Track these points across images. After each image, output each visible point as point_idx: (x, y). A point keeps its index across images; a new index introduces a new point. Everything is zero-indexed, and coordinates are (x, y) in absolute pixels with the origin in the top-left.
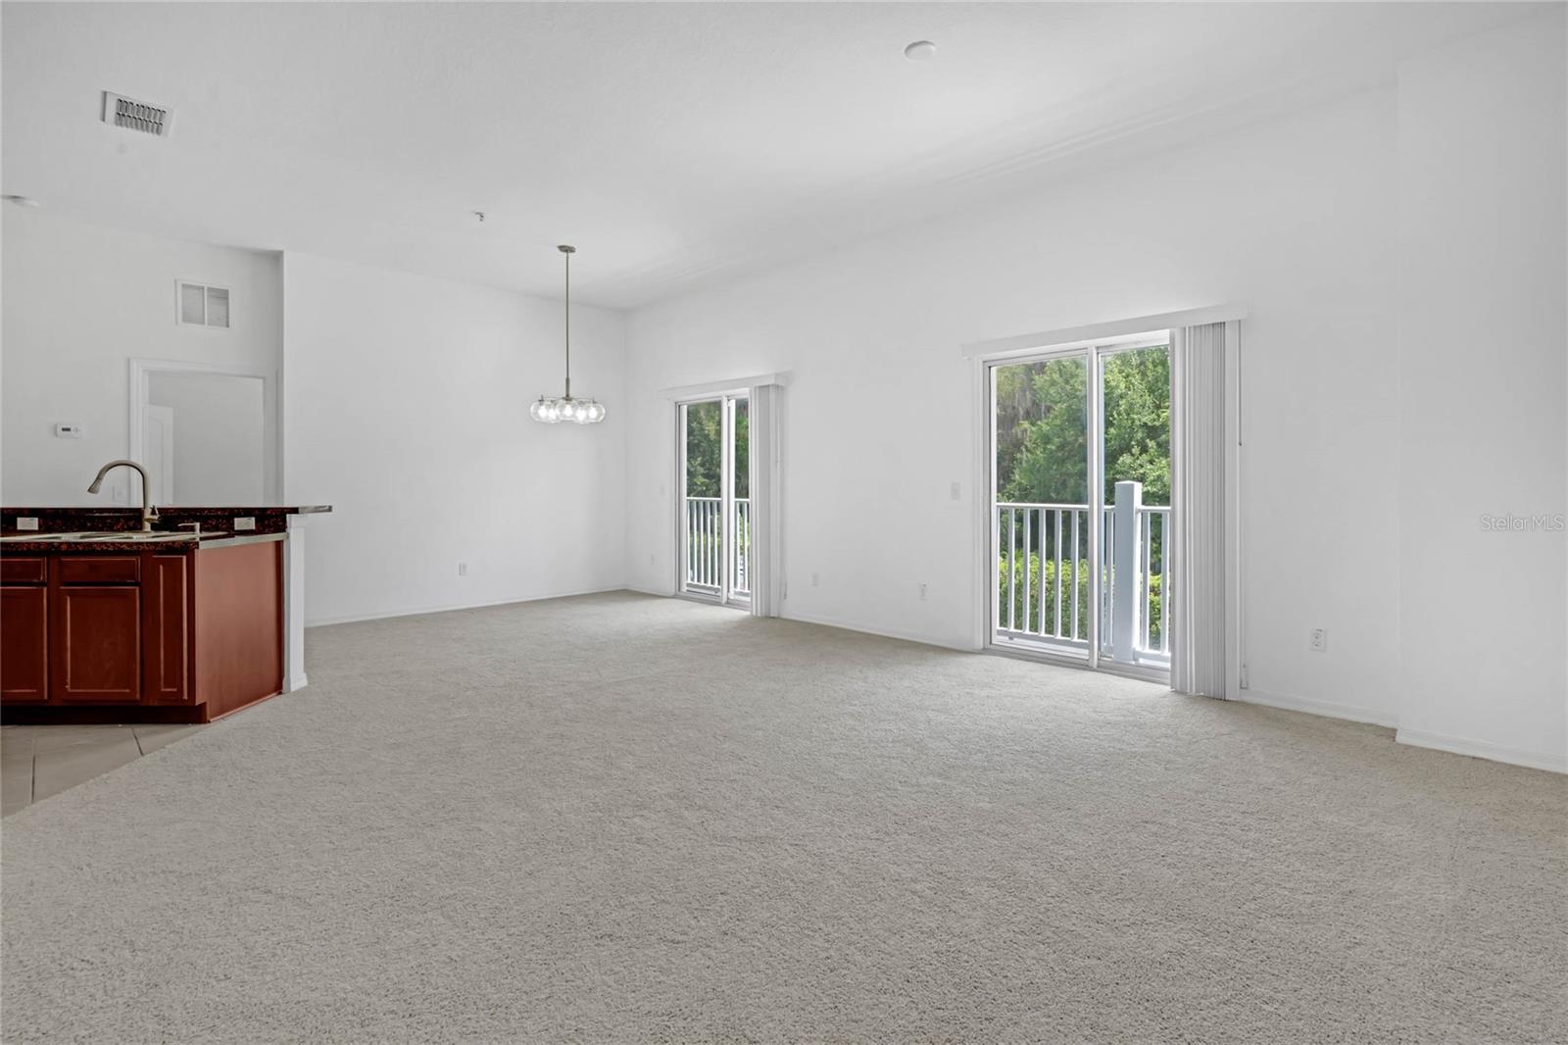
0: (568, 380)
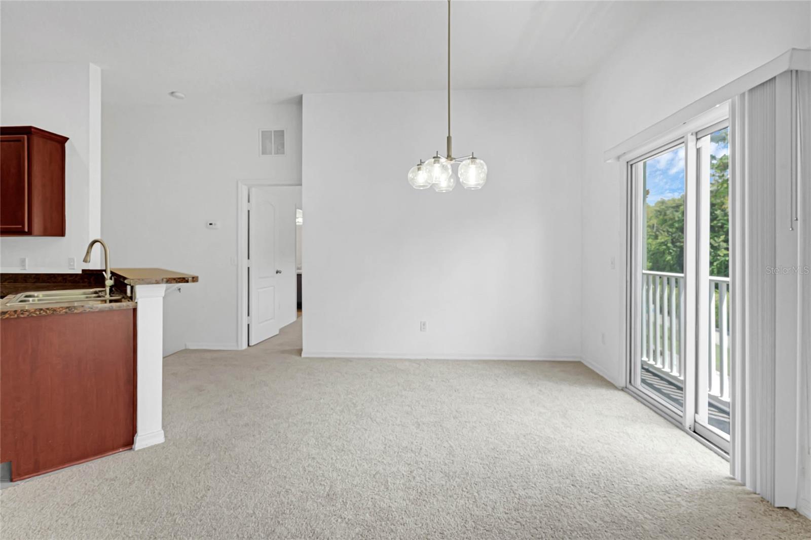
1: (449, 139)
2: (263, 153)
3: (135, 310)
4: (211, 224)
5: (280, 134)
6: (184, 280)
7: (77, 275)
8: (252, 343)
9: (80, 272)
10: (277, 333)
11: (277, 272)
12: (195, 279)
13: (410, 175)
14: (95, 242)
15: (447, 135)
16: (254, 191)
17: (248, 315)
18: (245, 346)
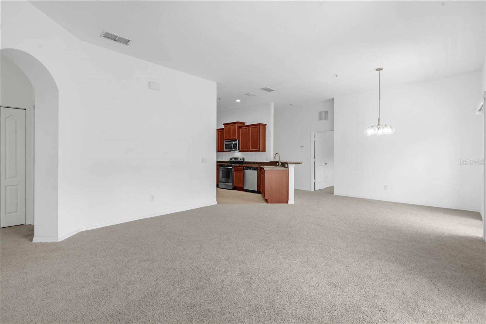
1: (379, 119)
2: (320, 120)
3: (288, 170)
4: (302, 146)
5: (326, 112)
6: (299, 163)
7: (268, 162)
8: (316, 189)
9: (269, 162)
10: (326, 188)
11: (325, 164)
12: (301, 163)
13: (365, 132)
14: (277, 153)
15: (378, 118)
16: (317, 134)
17: (315, 179)
18: (313, 190)
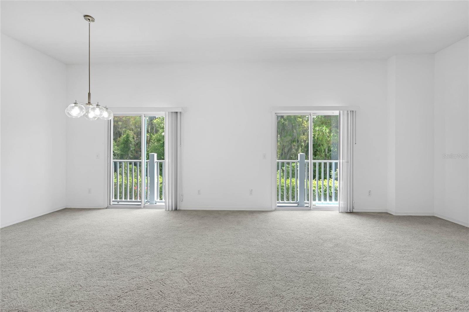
0: (89, 94)
